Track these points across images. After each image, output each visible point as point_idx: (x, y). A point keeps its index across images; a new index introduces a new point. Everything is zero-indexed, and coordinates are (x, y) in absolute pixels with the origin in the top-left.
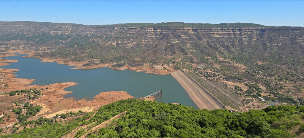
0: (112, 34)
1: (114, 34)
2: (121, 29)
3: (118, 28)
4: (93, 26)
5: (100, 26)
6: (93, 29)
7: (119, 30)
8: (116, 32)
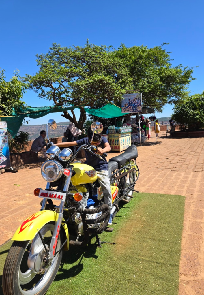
0: (55, 132)
1: (57, 132)
2: (64, 128)
3: (61, 126)
4: (35, 126)
5: (42, 125)
6: (35, 129)
7: (62, 128)
8: (59, 131)
